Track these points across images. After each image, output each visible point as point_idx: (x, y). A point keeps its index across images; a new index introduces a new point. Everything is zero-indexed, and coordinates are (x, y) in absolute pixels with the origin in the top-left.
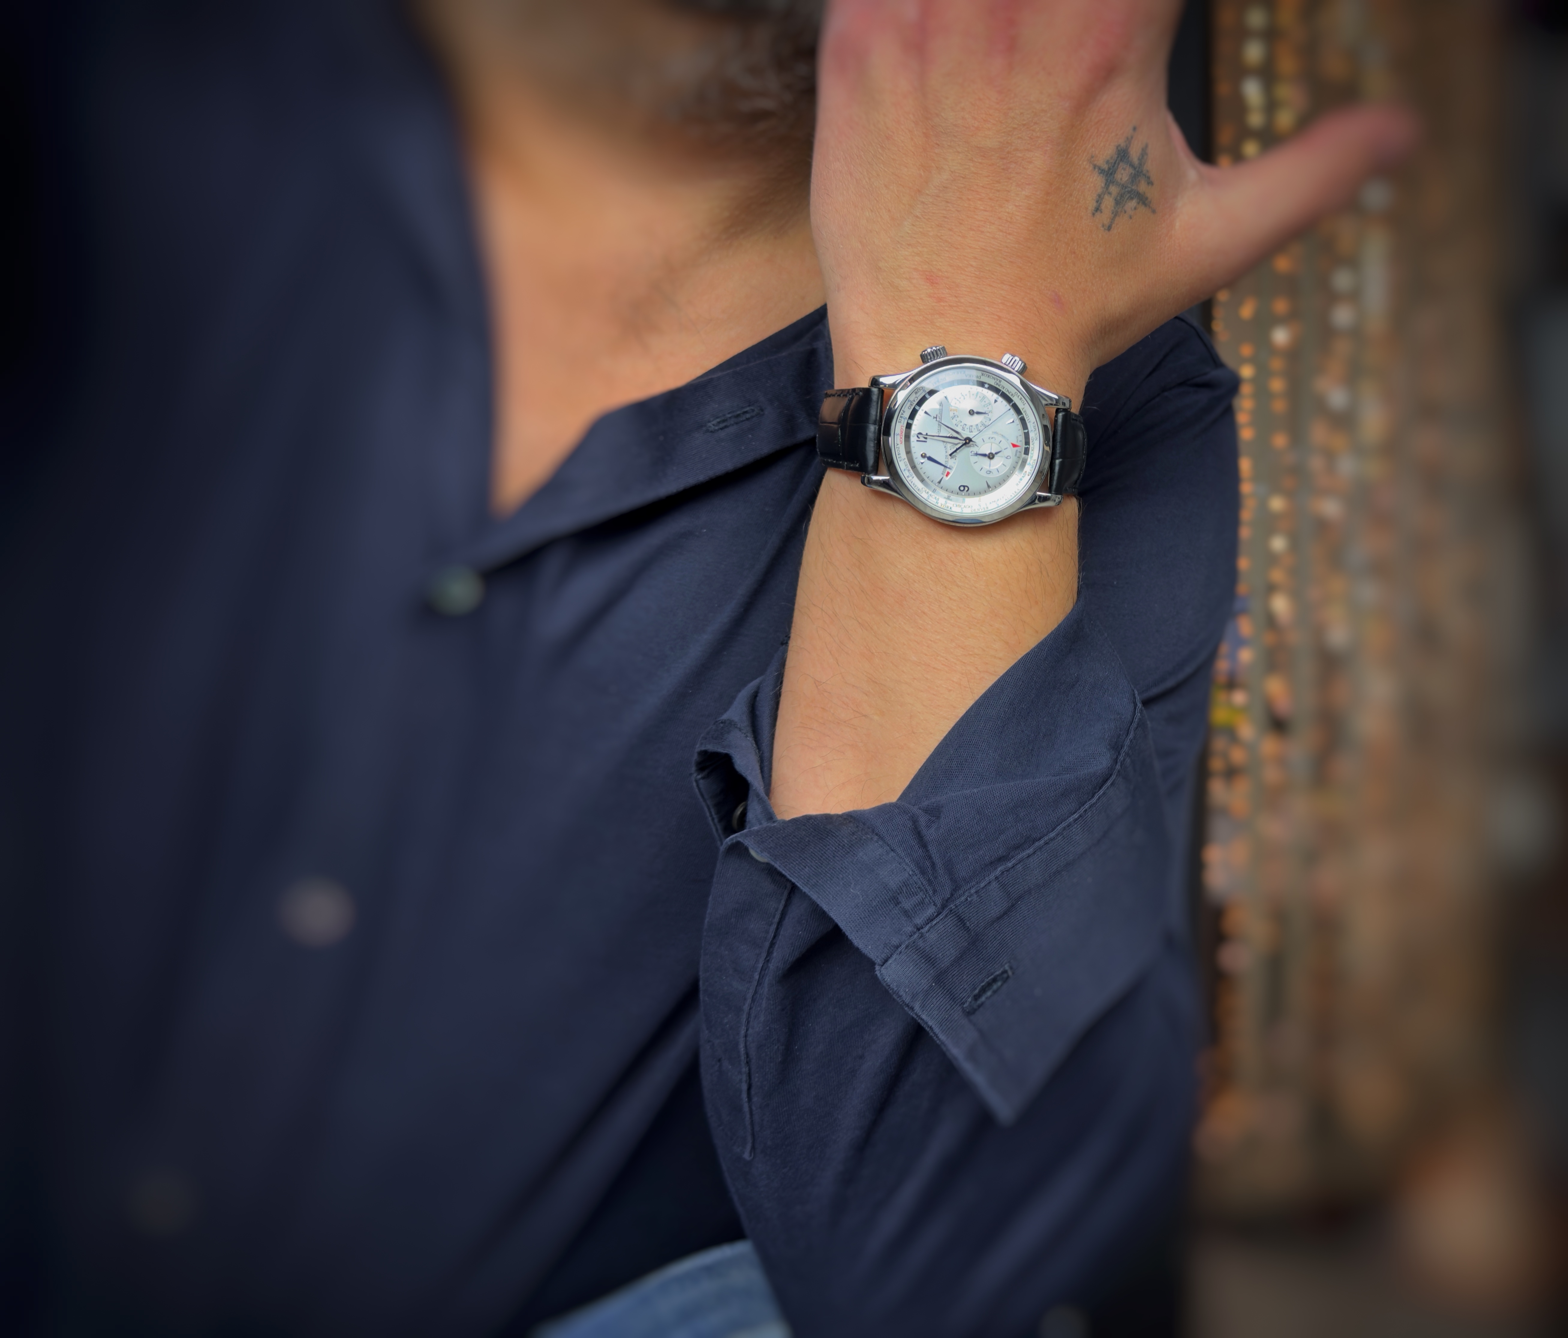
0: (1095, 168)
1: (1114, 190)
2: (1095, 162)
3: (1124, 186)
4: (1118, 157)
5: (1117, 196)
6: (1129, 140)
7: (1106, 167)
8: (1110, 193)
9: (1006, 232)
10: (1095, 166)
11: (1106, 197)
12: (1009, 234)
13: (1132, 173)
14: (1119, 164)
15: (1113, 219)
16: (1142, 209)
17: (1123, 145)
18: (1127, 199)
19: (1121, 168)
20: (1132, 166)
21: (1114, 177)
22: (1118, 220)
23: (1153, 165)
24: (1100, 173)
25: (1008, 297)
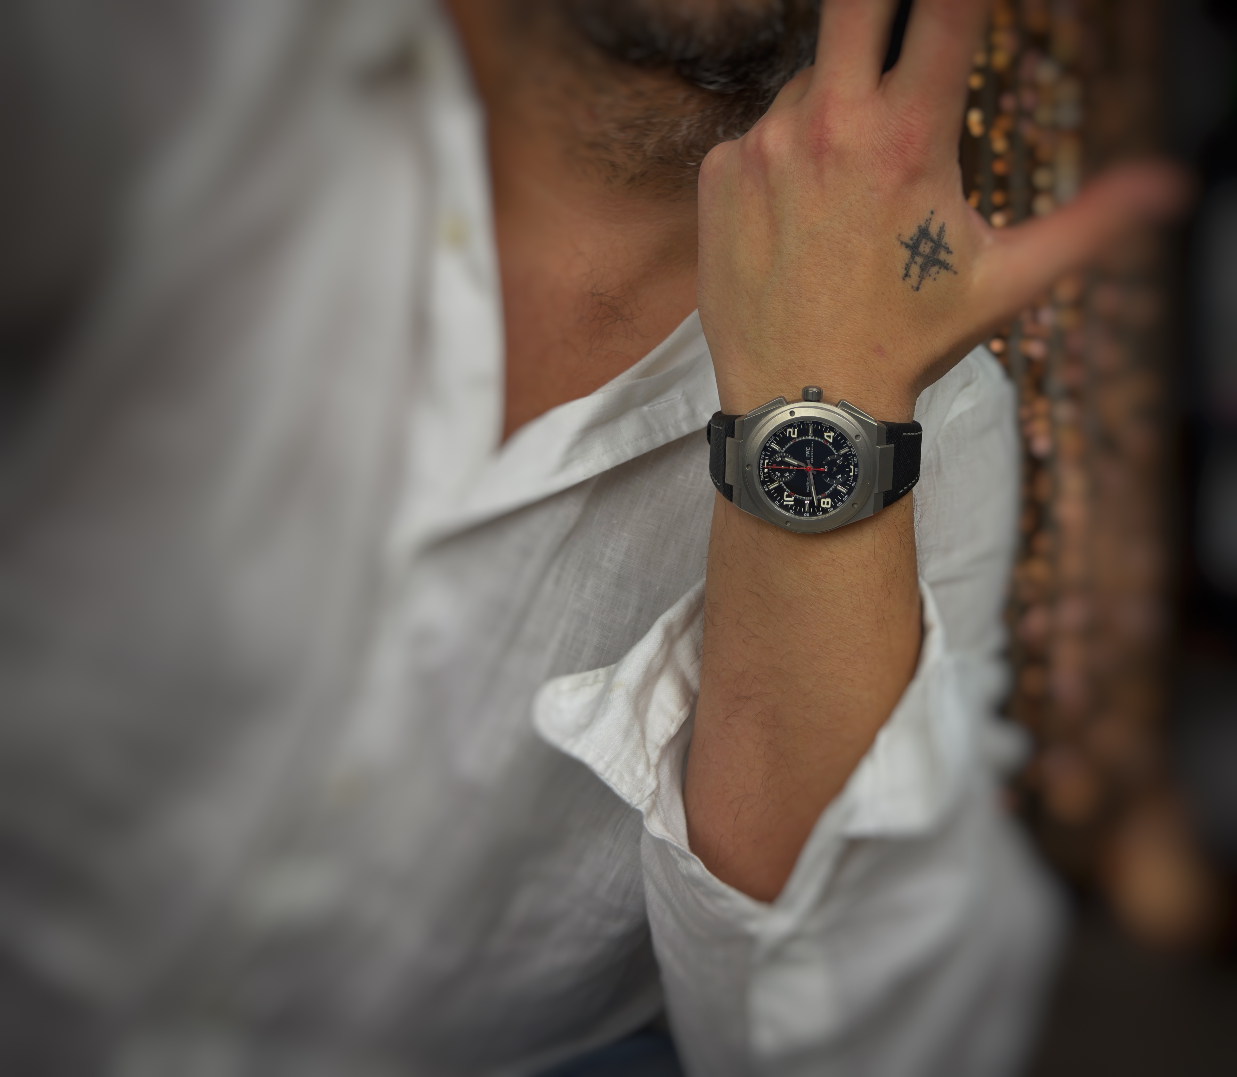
1: (919, 260)
2: (903, 239)
3: (927, 257)
4: (920, 235)
5: (922, 263)
6: (928, 221)
7: (911, 243)
8: (915, 263)
10: (902, 243)
11: (913, 265)
13: (932, 246)
14: (922, 240)
15: (920, 283)
16: (943, 272)
17: (923, 225)
18: (931, 266)
19: (924, 243)
20: (932, 241)
21: (918, 250)
22: (924, 282)
23: (951, 239)
24: (907, 247)
25: (841, 354)
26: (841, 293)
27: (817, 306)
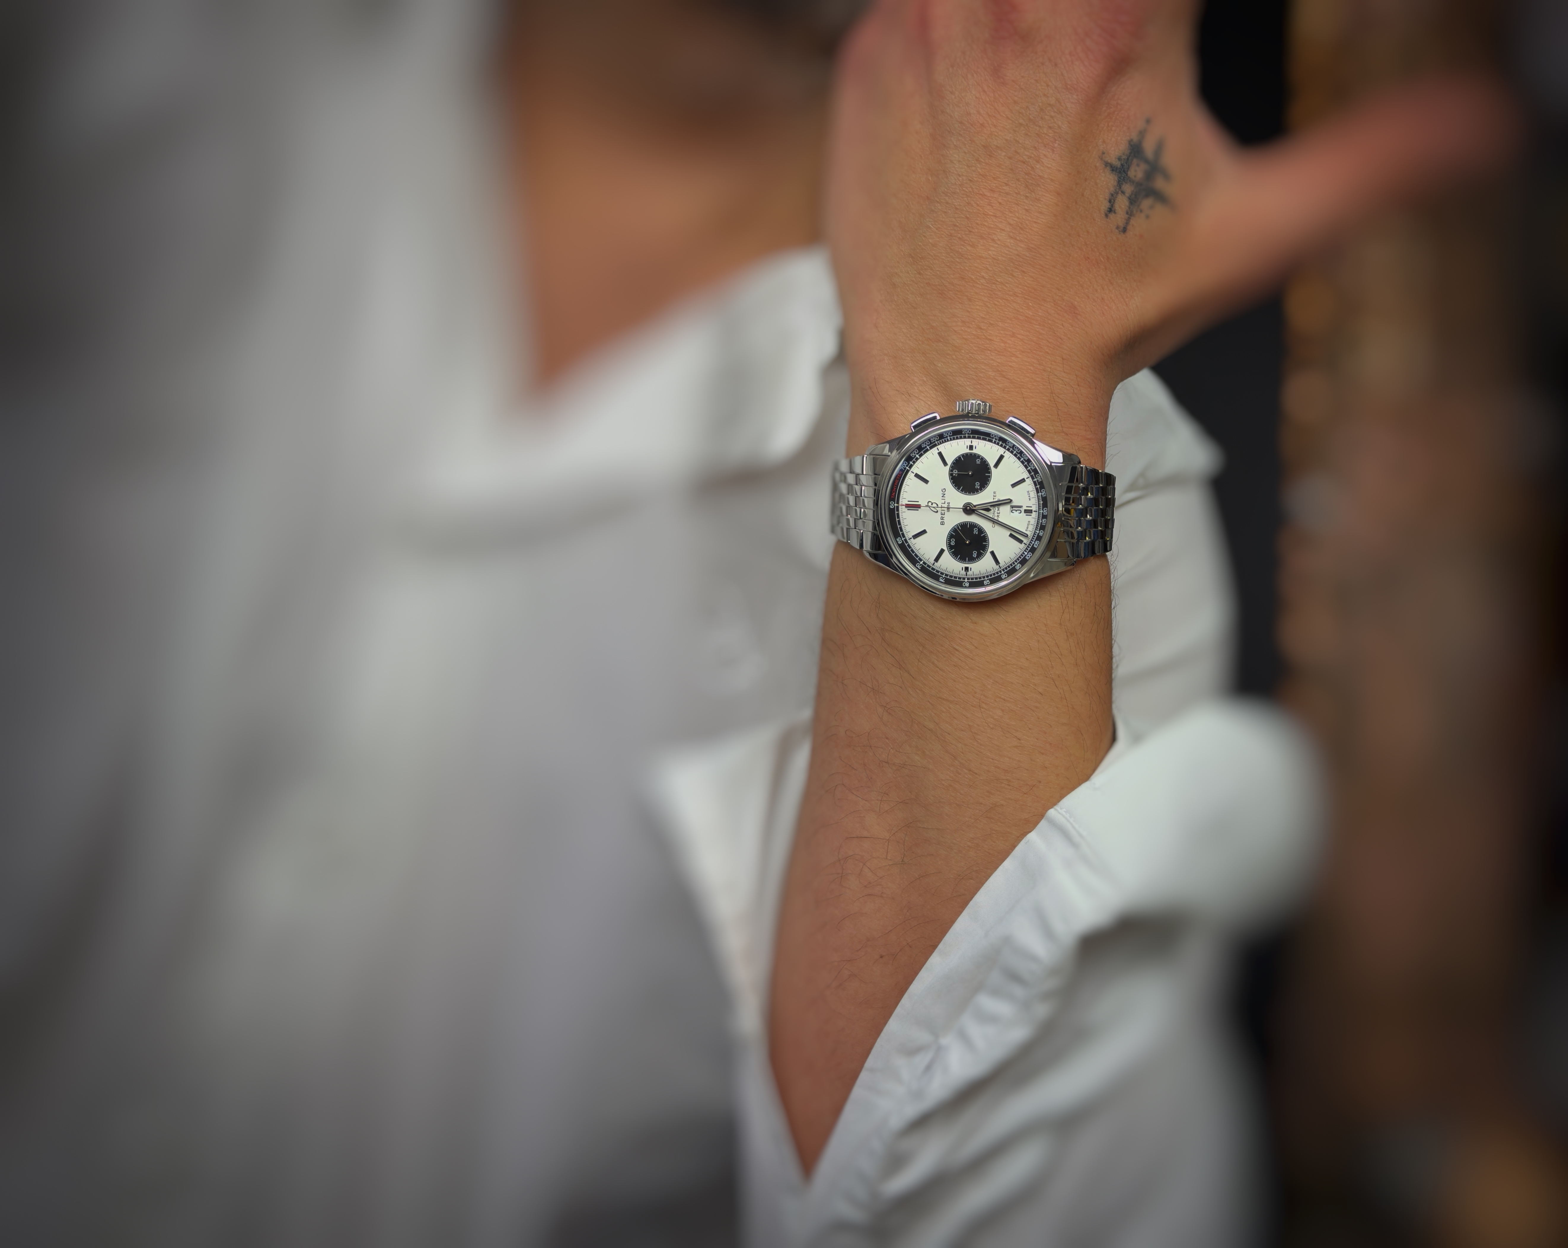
0: (1106, 166)
1: (1128, 189)
2: (1108, 159)
3: (1138, 184)
4: (1131, 153)
5: (1132, 194)
6: (1142, 134)
7: (1117, 164)
8: (1123, 193)
9: (1016, 239)
10: (1107, 164)
11: (1120, 196)
12: (1021, 241)
13: (1146, 169)
14: (1132, 160)
15: (1128, 219)
16: (1159, 207)
17: (1135, 139)
18: (1143, 197)
19: (1135, 164)
20: (1147, 161)
21: (1127, 175)
22: (1132, 218)
23: (1170, 160)
24: (1113, 170)
25: (1021, 310)
26: (1025, 229)
27: (992, 244)
